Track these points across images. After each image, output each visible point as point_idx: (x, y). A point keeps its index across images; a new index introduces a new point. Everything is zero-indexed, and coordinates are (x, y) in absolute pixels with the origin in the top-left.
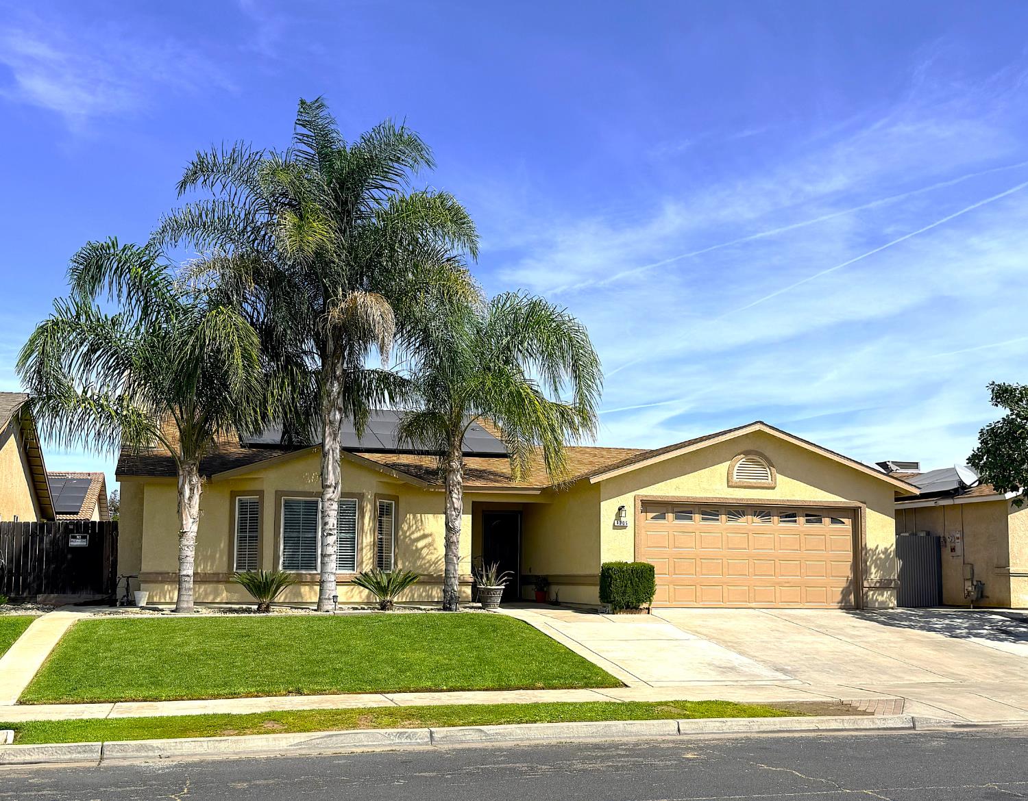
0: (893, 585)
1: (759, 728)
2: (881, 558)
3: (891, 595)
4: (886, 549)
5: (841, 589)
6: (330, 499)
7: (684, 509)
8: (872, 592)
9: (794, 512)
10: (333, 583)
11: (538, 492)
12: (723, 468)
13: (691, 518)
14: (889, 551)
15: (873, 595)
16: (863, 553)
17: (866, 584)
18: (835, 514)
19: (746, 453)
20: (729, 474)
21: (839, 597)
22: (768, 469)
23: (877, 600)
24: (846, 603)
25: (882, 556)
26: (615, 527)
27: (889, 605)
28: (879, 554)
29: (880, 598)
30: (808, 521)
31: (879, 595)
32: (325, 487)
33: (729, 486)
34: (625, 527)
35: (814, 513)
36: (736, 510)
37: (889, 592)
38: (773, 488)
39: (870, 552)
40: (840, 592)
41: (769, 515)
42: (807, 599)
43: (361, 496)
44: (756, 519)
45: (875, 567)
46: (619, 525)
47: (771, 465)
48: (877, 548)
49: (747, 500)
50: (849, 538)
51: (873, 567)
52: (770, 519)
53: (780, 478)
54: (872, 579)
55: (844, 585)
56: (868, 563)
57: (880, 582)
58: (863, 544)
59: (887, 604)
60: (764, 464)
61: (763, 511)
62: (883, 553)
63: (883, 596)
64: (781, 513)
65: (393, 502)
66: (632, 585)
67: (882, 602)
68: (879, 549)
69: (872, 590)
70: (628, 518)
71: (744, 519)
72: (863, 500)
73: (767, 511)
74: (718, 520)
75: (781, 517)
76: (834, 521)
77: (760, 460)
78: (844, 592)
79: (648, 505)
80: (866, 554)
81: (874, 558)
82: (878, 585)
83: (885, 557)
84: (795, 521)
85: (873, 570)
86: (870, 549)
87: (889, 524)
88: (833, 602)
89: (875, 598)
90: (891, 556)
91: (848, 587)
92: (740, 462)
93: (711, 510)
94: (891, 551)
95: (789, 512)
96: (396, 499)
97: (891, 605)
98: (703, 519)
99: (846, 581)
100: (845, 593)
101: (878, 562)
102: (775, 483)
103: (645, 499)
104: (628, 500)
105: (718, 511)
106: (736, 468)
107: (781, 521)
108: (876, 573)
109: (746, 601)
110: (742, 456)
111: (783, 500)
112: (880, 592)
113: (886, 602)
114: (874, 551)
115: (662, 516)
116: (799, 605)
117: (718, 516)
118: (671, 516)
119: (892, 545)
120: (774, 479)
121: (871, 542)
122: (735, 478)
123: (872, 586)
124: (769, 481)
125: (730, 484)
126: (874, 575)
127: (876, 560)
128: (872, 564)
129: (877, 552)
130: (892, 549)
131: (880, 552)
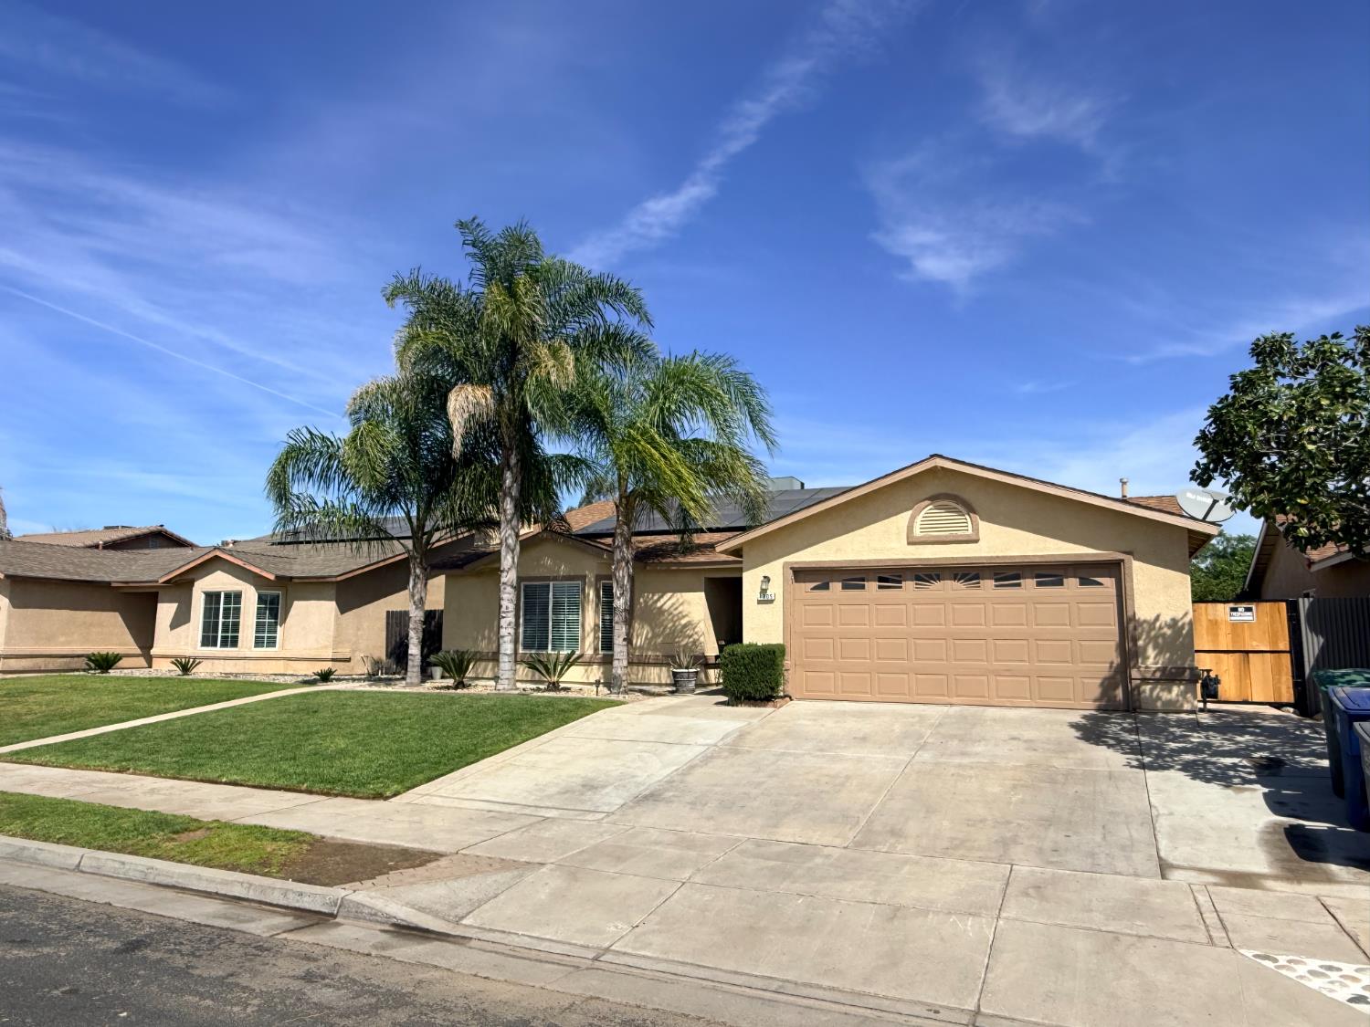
0: (1187, 675)
2: (1164, 634)
3: (1186, 691)
4: (1175, 621)
5: (1099, 681)
7: (854, 576)
8: (1148, 686)
9: (1018, 572)
12: (902, 519)
13: (863, 587)
14: (1180, 624)
15: (1152, 690)
16: (1131, 626)
17: (1135, 673)
18: (1085, 571)
19: (933, 499)
20: (910, 528)
21: (1097, 692)
22: (967, 516)
23: (1159, 698)
24: (1109, 701)
25: (1169, 632)
26: (759, 602)
27: (1182, 705)
28: (1161, 628)
29: (1165, 696)
30: (1039, 584)
31: (1162, 690)
33: (909, 543)
34: (771, 602)
35: (1050, 572)
36: (927, 573)
37: (1182, 687)
38: (976, 541)
39: (1145, 625)
40: (1098, 684)
41: (977, 577)
44: (956, 584)
45: (1154, 648)
46: (765, 600)
47: (971, 509)
48: (1157, 618)
49: (935, 559)
51: (1150, 648)
52: (979, 583)
53: (984, 526)
54: (1147, 667)
55: (1106, 674)
56: (1140, 643)
57: (1163, 670)
58: (1130, 614)
59: (1178, 705)
60: (962, 509)
61: (969, 573)
62: (1169, 627)
63: (1170, 691)
64: (996, 574)
67: (1169, 702)
68: (1162, 619)
69: (1148, 684)
70: (776, 589)
71: (937, 585)
72: (1128, 550)
73: (974, 573)
74: (901, 587)
75: (996, 580)
76: (1085, 581)
77: (957, 506)
78: (1106, 682)
79: (801, 574)
80: (1135, 628)
81: (1153, 633)
82: (1158, 675)
83: (1174, 632)
84: (1019, 585)
85: (1151, 652)
86: (1144, 622)
87: (1180, 582)
88: (1086, 700)
89: (1155, 694)
90: (1184, 632)
91: (1113, 678)
92: (926, 510)
93: (890, 575)
94: (1184, 624)
95: (1008, 573)
97: (1187, 707)
98: (880, 587)
100: (1108, 685)
101: (1160, 640)
102: (978, 534)
103: (795, 566)
104: (776, 570)
105: (900, 576)
106: (919, 518)
107: (996, 586)
108: (1155, 658)
109: (943, 695)
110: (927, 502)
111: (992, 557)
112: (1164, 686)
113: (1178, 701)
114: (1152, 624)
115: (825, 587)
116: (1028, 702)
117: (900, 582)
118: (836, 586)
119: (1186, 614)
120: (976, 529)
121: (1144, 609)
122: (917, 532)
123: (1148, 676)
124: (970, 532)
125: (910, 540)
126: (1153, 660)
127: (1156, 637)
128: (1148, 644)
129: (1158, 624)
130: (1187, 620)
131: (1163, 624)
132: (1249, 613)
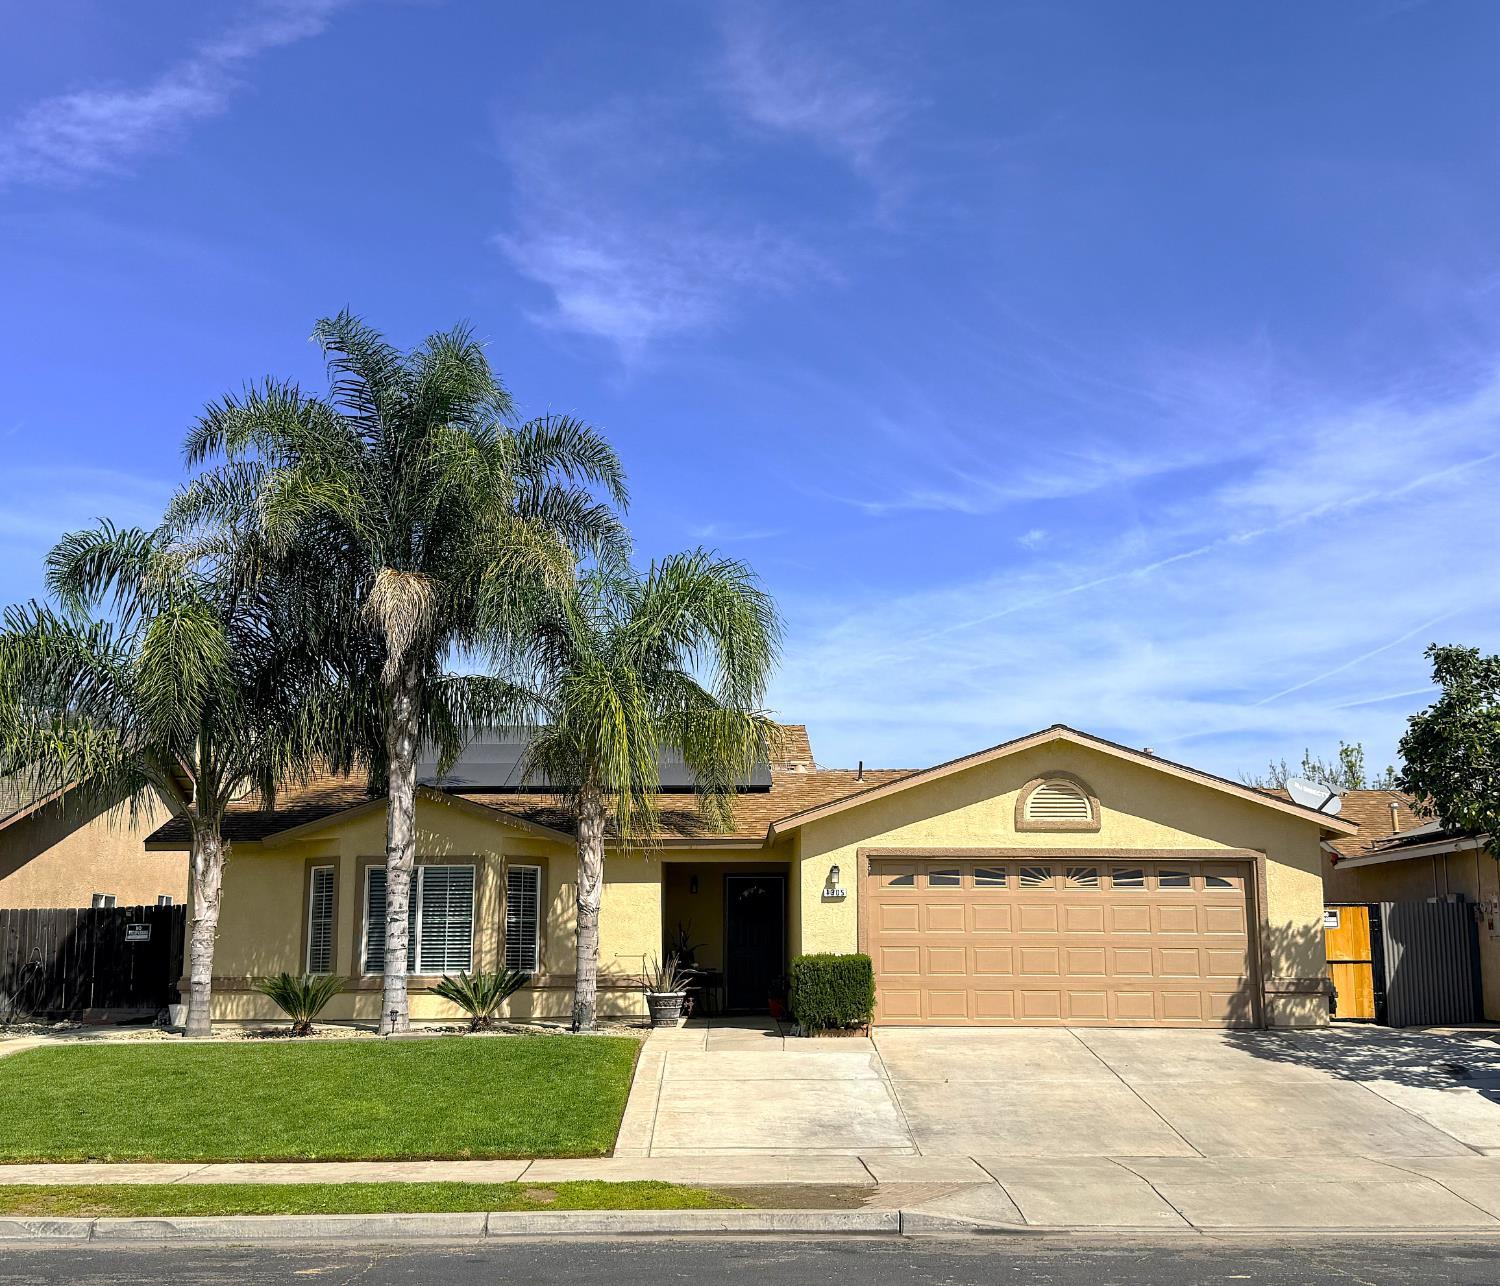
0: (1320, 988)
1: (623, 1227)
2: (1296, 944)
3: (1319, 1006)
4: (1307, 929)
5: (1229, 995)
6: (394, 868)
7: (944, 868)
8: (1283, 1001)
9: (1140, 868)
10: (399, 992)
11: (760, 846)
12: (1009, 799)
13: (956, 882)
14: (1313, 931)
15: (1285, 1006)
16: (1264, 935)
17: (1269, 987)
18: (1213, 869)
19: (1047, 776)
20: (1018, 811)
21: (1226, 1010)
22: (1086, 800)
23: (1292, 1014)
24: (1238, 1018)
25: (1300, 940)
26: (825, 900)
27: (1315, 1022)
28: (1293, 936)
29: (1298, 1011)
30: (1163, 883)
31: (1296, 1005)
32: (389, 850)
33: (1017, 830)
34: (841, 899)
35: (1174, 870)
36: (1036, 867)
37: (1315, 1001)
38: (1097, 830)
39: (1277, 934)
40: (1227, 1001)
41: (1093, 873)
42: (1166, 1012)
43: (481, 861)
44: (1071, 882)
45: (1287, 959)
46: (832, 897)
47: (1090, 792)
48: (1289, 925)
49: (1049, 850)
50: (1240, 911)
51: (1283, 958)
52: (1095, 880)
53: (1106, 813)
54: (1280, 979)
55: (1235, 988)
56: (1273, 953)
57: (1298, 982)
58: (1263, 919)
59: (1311, 1021)
60: (1080, 792)
61: (1084, 867)
62: (1302, 935)
63: (1304, 1007)
64: (1114, 870)
65: (539, 868)
66: (834, 990)
67: (1303, 1018)
68: (1294, 927)
69: (1282, 997)
70: (846, 883)
71: (1048, 882)
72: (1261, 847)
73: (1090, 868)
74: (1004, 884)
75: (1115, 878)
76: (1212, 881)
77: (1074, 787)
78: (1235, 1000)
79: (879, 864)
80: (1268, 937)
81: (1285, 943)
82: (1292, 988)
83: (1306, 942)
84: (1141, 884)
85: (1284, 964)
86: (1277, 929)
87: (1312, 886)
88: (1213, 1018)
89: (1288, 1010)
90: (1317, 940)
91: (1243, 992)
92: (1036, 791)
93: (990, 868)
94: (1316, 932)
95: (1128, 869)
96: (544, 862)
97: (1319, 1023)
98: (978, 883)
99: (1236, 981)
100: (1237, 1002)
101: (1293, 950)
102: (1099, 822)
103: (875, 853)
104: (846, 857)
105: (1003, 870)
106: (1030, 800)
107: (1115, 884)
108: (1288, 969)
109: (1056, 1016)
110: (1040, 781)
111: (1114, 850)
112: (1298, 1000)
113: (1311, 1016)
114: (1283, 932)
115: (908, 880)
116: (1151, 1022)
117: (1003, 877)
118: (923, 880)
119: (1318, 921)
120: (1096, 816)
121: (1277, 915)
122: (1028, 816)
123: (1282, 989)
124: (1089, 819)
125: (1019, 826)
126: (1286, 971)
127: (1289, 946)
128: (1282, 953)
129: (1290, 932)
130: (1319, 927)
131: (1296, 932)
132: (1334, 919)
